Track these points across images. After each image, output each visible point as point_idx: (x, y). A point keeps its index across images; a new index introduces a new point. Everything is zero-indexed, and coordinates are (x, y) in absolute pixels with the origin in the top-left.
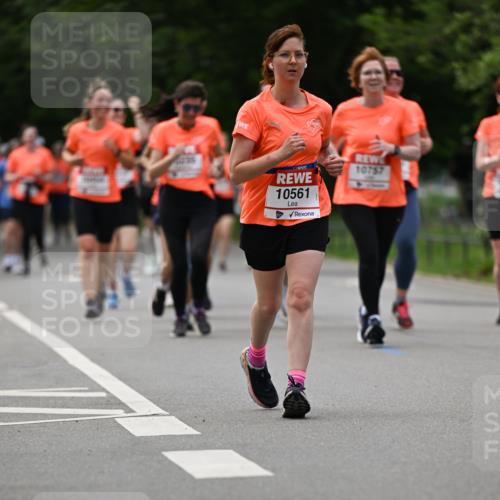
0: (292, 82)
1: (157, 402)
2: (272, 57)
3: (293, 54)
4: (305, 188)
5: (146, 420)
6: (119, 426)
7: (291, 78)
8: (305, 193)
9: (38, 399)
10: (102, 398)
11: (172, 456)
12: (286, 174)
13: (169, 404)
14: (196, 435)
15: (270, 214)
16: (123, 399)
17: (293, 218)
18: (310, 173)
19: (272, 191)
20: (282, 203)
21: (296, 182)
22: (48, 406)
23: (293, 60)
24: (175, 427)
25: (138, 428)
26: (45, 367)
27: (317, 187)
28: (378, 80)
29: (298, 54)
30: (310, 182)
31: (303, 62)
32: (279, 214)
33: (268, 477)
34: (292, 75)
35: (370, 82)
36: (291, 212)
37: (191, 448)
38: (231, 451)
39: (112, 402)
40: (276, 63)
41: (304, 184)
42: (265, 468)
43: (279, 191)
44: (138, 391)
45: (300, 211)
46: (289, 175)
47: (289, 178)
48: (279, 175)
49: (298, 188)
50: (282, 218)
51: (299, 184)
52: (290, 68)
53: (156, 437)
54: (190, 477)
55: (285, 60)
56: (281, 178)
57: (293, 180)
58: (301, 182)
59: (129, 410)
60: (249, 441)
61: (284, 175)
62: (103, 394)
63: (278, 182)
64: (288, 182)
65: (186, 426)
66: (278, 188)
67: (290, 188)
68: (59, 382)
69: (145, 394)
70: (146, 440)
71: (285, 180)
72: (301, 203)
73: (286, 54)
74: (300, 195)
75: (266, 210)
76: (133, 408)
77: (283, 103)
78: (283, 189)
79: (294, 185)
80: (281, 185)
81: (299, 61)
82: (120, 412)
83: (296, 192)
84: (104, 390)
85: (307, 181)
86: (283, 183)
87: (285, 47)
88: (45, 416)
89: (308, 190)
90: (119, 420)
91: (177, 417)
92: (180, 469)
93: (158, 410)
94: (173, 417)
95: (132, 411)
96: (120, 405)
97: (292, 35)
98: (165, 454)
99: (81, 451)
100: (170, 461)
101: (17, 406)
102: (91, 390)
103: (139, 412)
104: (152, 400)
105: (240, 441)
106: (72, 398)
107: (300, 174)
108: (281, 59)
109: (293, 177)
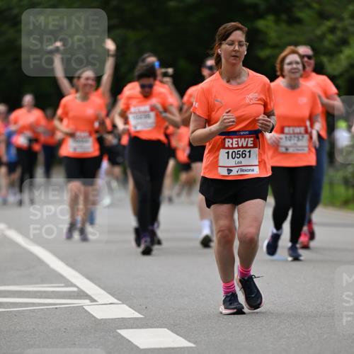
1: (113, 295)
3: (237, 43)
4: (248, 150)
5: (105, 307)
6: (86, 311)
7: (234, 61)
8: (248, 154)
9: (29, 292)
10: (74, 292)
11: (124, 332)
12: (232, 139)
13: (121, 295)
14: (141, 318)
16: (89, 292)
22: (35, 298)
23: (237, 48)
24: (126, 312)
25: (99, 312)
26: (34, 270)
27: (257, 149)
28: (298, 69)
30: (252, 145)
31: (244, 50)
32: (229, 171)
33: (191, 347)
34: (235, 59)
35: (292, 71)
37: (137, 327)
38: (166, 329)
39: (82, 295)
40: (223, 50)
41: (247, 147)
42: (189, 341)
43: (228, 153)
44: (99, 286)
45: (244, 168)
46: (234, 140)
47: (235, 143)
48: (227, 140)
49: (242, 150)
50: (231, 174)
51: (242, 147)
52: (234, 54)
53: (112, 319)
54: (137, 347)
56: (228, 142)
57: (238, 144)
58: (245, 145)
59: (93, 300)
60: (178, 322)
61: (231, 141)
62: (75, 289)
63: (226, 146)
64: (234, 146)
65: (134, 311)
66: (227, 151)
67: (236, 150)
68: (43, 280)
69: (104, 289)
70: (105, 321)
71: (232, 144)
73: (232, 44)
75: (219, 168)
76: (96, 298)
77: (228, 82)
78: (231, 151)
79: (238, 147)
80: (229, 148)
81: (241, 49)
82: (87, 302)
83: (241, 153)
84: (75, 286)
85: (249, 145)
86: (231, 146)
87: (231, 38)
88: (34, 304)
89: (250, 152)
90: (86, 308)
91: (127, 305)
92: (130, 341)
93: (114, 300)
94: (125, 305)
95: (95, 301)
96: (87, 296)
97: (238, 29)
98: (119, 331)
99: (60, 329)
100: (122, 337)
101: (14, 297)
102: (66, 286)
103: (100, 302)
104: (110, 293)
105: (172, 322)
106: (53, 292)
107: (243, 139)
108: (227, 46)
109: (237, 141)
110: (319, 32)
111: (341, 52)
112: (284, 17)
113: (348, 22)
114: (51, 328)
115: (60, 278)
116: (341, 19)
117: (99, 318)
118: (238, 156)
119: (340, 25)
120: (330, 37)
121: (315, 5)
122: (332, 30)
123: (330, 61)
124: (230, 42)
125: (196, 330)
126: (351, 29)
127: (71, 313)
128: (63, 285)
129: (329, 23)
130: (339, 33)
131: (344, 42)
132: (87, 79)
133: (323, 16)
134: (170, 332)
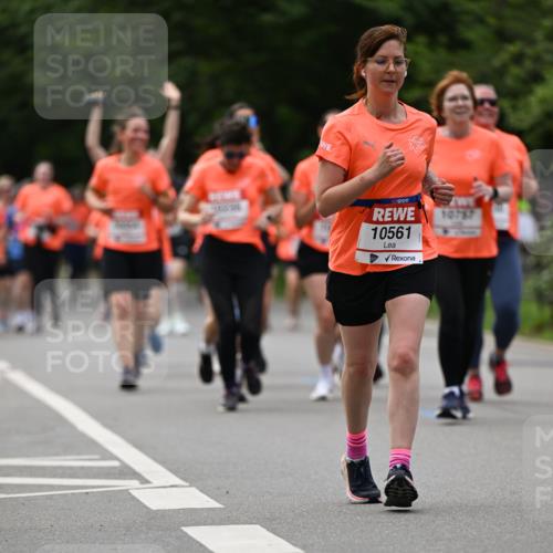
0: (389, 95)
1: (175, 472)
2: (365, 62)
3: (391, 61)
4: (406, 226)
5: (163, 492)
6: (133, 498)
8: (406, 233)
10: (114, 468)
11: (192, 531)
12: (385, 209)
13: (189, 473)
14: (219, 508)
15: (363, 258)
16: (138, 468)
17: (390, 262)
18: (413, 209)
19: (366, 229)
20: (378, 244)
21: (395, 219)
22: (55, 477)
23: (392, 68)
24: (195, 499)
25: (154, 500)
26: (52, 433)
27: (420, 226)
28: (465, 107)
29: (397, 62)
30: (413, 219)
32: (374, 257)
35: (456, 110)
36: (386, 255)
37: (214, 523)
38: (258, 526)
39: (126, 472)
40: (370, 70)
41: (405, 222)
42: (295, 545)
43: (375, 230)
44: (154, 459)
45: (398, 254)
46: (388, 210)
47: (387, 214)
48: (376, 210)
49: (397, 226)
50: (376, 262)
51: (399, 221)
52: (387, 77)
53: (174, 510)
55: (381, 68)
56: (378, 213)
57: (392, 216)
58: (402, 219)
59: (144, 481)
60: (277, 515)
61: (382, 211)
62: (116, 464)
63: (375, 219)
64: (387, 219)
65: (208, 499)
66: (374, 226)
67: (388, 226)
68: (67, 449)
69: (162, 463)
70: (163, 514)
71: (383, 217)
72: (400, 244)
73: (383, 61)
74: (399, 234)
75: (358, 253)
76: (147, 477)
77: (378, 118)
78: (380, 227)
79: (392, 222)
80: (378, 222)
81: (399, 69)
82: (135, 483)
83: (395, 230)
84: (116, 458)
85: (409, 219)
86: (381, 219)
87: (382, 52)
88: (52, 487)
89: (409, 229)
90: (134, 493)
91: (198, 488)
92: (201, 545)
93: (176, 481)
94: (193, 490)
95: (147, 482)
96: (134, 475)
97: (392, 36)
98: (184, 529)
99: (92, 526)
100: (191, 538)
101: (21, 476)
102: (103, 459)
103: (156, 483)
104: (171, 471)
105: (268, 515)
106: (82, 468)
107: (400, 209)
108: (376, 65)
109: (392, 212)
110: (497, 62)
111: (530, 92)
112: (443, 39)
113: (542, 46)
114: (79, 524)
115: (93, 446)
116: (531, 42)
117: (154, 508)
118: (391, 235)
119: (529, 51)
120: (515, 71)
121: (492, 21)
122: (518, 59)
123: (514, 108)
124: (380, 59)
125: (304, 528)
126: (548, 57)
127: (110, 501)
128: (96, 457)
129: (513, 48)
130: (528, 64)
131: (537, 78)
132: (136, 130)
133: (503, 37)
134: (264, 530)
